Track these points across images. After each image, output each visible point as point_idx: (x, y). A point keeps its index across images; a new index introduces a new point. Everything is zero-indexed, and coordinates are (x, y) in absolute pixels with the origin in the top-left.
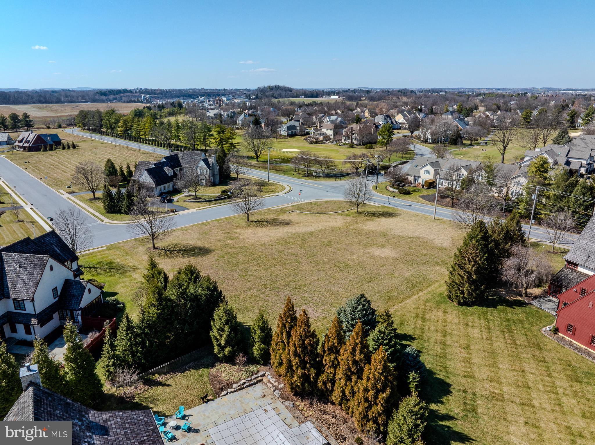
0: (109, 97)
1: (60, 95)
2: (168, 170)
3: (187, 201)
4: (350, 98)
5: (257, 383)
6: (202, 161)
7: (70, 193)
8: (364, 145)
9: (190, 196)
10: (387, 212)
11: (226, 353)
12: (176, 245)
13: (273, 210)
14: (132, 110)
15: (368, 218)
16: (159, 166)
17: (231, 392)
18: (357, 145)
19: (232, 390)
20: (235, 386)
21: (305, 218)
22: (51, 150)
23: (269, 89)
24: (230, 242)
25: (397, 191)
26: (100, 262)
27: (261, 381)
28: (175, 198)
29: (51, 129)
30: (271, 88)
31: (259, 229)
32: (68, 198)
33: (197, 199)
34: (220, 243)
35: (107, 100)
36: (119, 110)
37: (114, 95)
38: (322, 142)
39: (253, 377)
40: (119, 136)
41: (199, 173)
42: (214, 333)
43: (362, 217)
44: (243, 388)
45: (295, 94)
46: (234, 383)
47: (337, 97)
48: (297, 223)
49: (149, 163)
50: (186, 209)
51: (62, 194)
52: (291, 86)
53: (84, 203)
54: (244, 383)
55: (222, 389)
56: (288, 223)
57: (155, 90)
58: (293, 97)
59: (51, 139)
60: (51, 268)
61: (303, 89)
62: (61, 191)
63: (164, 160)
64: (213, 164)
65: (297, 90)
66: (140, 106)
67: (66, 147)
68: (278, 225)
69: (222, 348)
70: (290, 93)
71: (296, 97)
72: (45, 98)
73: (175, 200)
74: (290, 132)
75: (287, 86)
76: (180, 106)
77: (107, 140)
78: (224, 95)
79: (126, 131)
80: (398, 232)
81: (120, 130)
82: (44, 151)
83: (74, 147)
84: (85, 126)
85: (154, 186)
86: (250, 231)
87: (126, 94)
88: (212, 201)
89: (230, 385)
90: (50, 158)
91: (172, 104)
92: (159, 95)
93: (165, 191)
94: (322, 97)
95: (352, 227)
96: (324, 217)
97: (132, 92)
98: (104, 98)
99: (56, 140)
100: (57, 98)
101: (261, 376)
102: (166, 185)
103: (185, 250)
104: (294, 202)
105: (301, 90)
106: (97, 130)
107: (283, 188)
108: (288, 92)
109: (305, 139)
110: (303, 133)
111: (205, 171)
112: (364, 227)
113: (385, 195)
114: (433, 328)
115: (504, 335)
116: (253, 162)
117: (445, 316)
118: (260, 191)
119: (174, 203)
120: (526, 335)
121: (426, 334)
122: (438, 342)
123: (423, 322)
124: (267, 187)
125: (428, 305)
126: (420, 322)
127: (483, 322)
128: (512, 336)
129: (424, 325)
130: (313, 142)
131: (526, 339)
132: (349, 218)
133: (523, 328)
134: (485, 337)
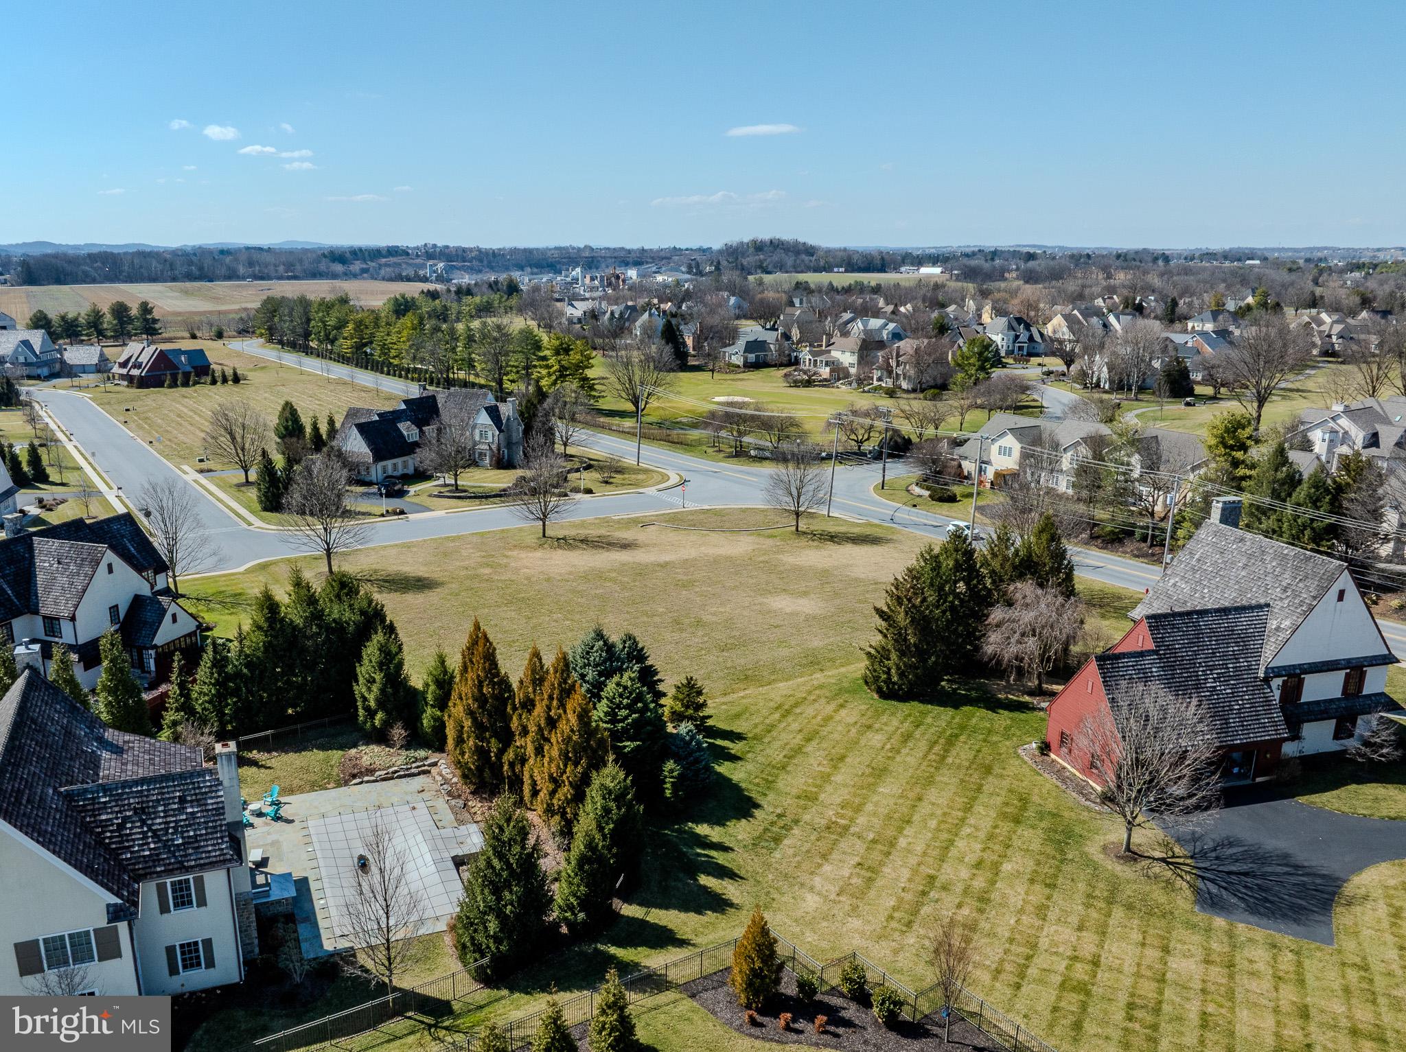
0: (351, 268)
1: (236, 260)
2: (407, 429)
3: (435, 496)
4: (970, 274)
5: (419, 774)
6: (484, 412)
7: (201, 471)
8: (922, 391)
9: (446, 485)
10: (867, 536)
11: (377, 722)
12: (376, 571)
13: (613, 521)
14: (389, 300)
15: (816, 543)
16: (390, 419)
17: (368, 782)
18: (907, 391)
19: (373, 778)
20: (378, 773)
21: (672, 536)
22: (186, 384)
23: (751, 250)
24: (487, 571)
25: (927, 493)
26: (220, 592)
27: (429, 772)
28: (413, 489)
29: (200, 341)
30: (759, 247)
31: (560, 552)
32: (195, 481)
33: (458, 493)
34: (464, 573)
35: (345, 274)
36: (358, 299)
37: (364, 261)
38: (825, 383)
39: (414, 765)
40: (343, 359)
41: (477, 438)
42: (360, 689)
43: (803, 542)
44: (392, 778)
45: (822, 263)
46: (380, 770)
47: (937, 270)
48: (647, 545)
49: (369, 412)
50: (428, 509)
51: (185, 473)
52: (812, 241)
53: (225, 491)
54: (396, 772)
55: (354, 776)
56: (625, 546)
57: (464, 250)
58: (815, 271)
59: (189, 360)
60: (110, 569)
61: (845, 250)
62: (185, 468)
63: (403, 407)
64: (508, 419)
65: (828, 251)
66: (413, 290)
67: (220, 380)
68: (602, 547)
69: (371, 713)
70: (806, 258)
71: (817, 270)
72: (201, 269)
73: (412, 493)
74: (752, 357)
75: (801, 240)
76: (513, 289)
77: (312, 365)
78: (637, 263)
79: (359, 347)
80: (859, 572)
81: (345, 345)
82: (170, 387)
83: (237, 379)
84: (273, 335)
85: (371, 460)
86: (539, 554)
87: (392, 260)
88: (487, 497)
89: (370, 771)
90: (179, 403)
91: (493, 286)
92: (475, 263)
93: (395, 474)
94: (896, 269)
95: (761, 559)
96: (714, 537)
97: (408, 254)
98: (339, 268)
99: (199, 363)
100: (229, 268)
101: (429, 765)
102: (399, 461)
104: (672, 506)
105: (840, 250)
106: (299, 343)
107: (665, 478)
108: (803, 256)
109: (786, 375)
110: (785, 360)
111: (490, 434)
112: (789, 559)
113: (893, 500)
114: (795, 726)
115: (931, 748)
116: (628, 423)
117: (835, 711)
118: (607, 482)
119: (407, 499)
120: (979, 751)
121: (774, 733)
122: (788, 747)
123: (783, 716)
124: (627, 476)
125: (817, 692)
126: (777, 716)
127: (906, 725)
128: (947, 751)
129: (780, 721)
130: (801, 381)
131: (971, 757)
132: (770, 542)
133: (985, 741)
134: (888, 746)
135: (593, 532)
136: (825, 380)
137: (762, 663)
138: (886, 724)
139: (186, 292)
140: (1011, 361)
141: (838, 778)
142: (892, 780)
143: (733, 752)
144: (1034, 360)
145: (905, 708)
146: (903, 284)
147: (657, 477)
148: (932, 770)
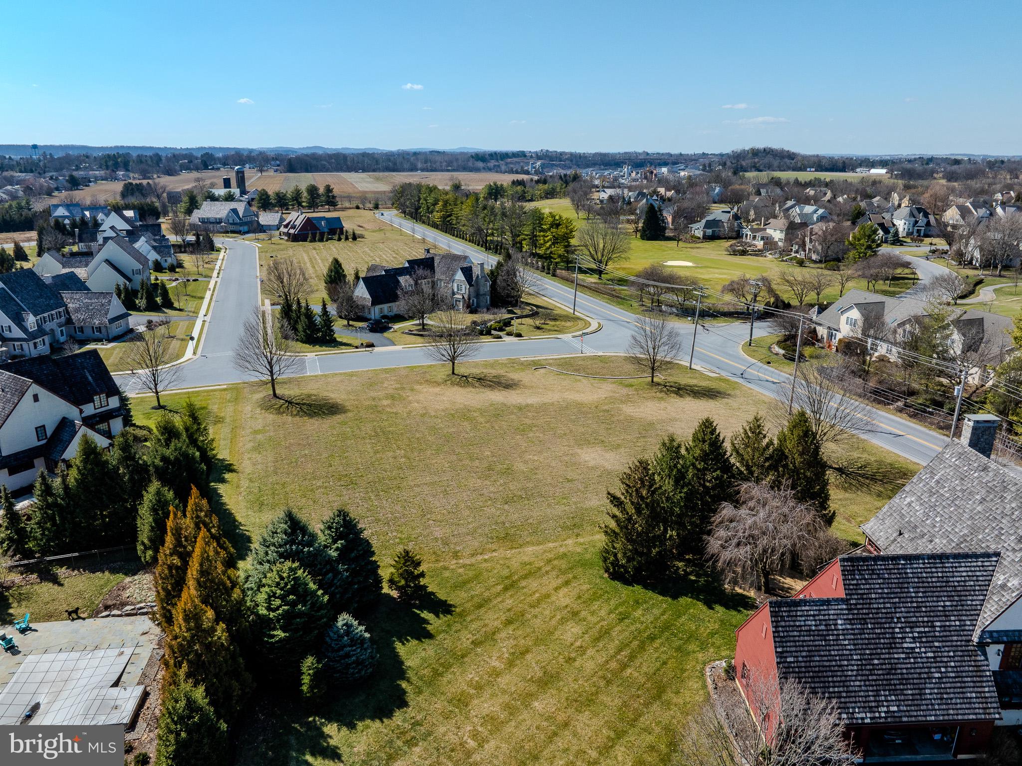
2: (405, 281)
3: (406, 333)
4: (906, 174)
6: (460, 272)
7: (271, 305)
8: (826, 262)
9: (415, 325)
10: (710, 390)
11: (148, 558)
12: (310, 396)
16: (394, 274)
17: (114, 616)
18: (815, 262)
19: (119, 613)
20: (126, 608)
21: (551, 380)
22: (321, 240)
23: (750, 155)
24: (386, 403)
25: (782, 352)
28: (397, 326)
30: (755, 153)
31: (454, 389)
32: (261, 313)
33: (423, 331)
34: (368, 403)
37: (497, 160)
38: (759, 253)
41: (455, 290)
42: (141, 527)
43: (653, 392)
44: (136, 614)
45: (799, 165)
46: (130, 605)
47: (882, 171)
48: (525, 387)
50: (393, 344)
51: (264, 305)
52: (793, 149)
56: (509, 386)
58: (794, 170)
59: (328, 224)
60: (36, 398)
61: (818, 156)
62: (268, 301)
63: (407, 265)
64: (478, 277)
65: (804, 157)
67: (344, 238)
68: (490, 386)
69: (146, 550)
70: (787, 161)
71: (795, 169)
73: (393, 330)
74: (709, 232)
75: (786, 149)
82: (311, 241)
83: (354, 238)
85: (369, 304)
86: (437, 390)
89: (121, 606)
94: (853, 170)
95: (605, 408)
96: (584, 383)
99: (334, 226)
102: (394, 305)
103: (310, 405)
104: (573, 351)
105: (814, 156)
107: (585, 327)
108: (786, 160)
109: (729, 246)
110: (732, 234)
111: (463, 287)
112: (629, 410)
113: (753, 357)
114: (509, 602)
115: (620, 650)
116: (592, 279)
117: (556, 589)
118: (538, 328)
119: (386, 334)
120: (665, 663)
121: (483, 610)
122: (484, 629)
123: (506, 589)
124: (558, 323)
125: (556, 562)
126: (500, 588)
127: (613, 616)
128: (632, 657)
129: (498, 594)
130: (738, 251)
131: (652, 671)
132: (625, 391)
133: (679, 649)
134: (578, 644)
135: (491, 372)
136: (759, 251)
137: (531, 521)
138: (593, 613)
139: (378, 179)
140: (908, 240)
141: (503, 681)
142: (554, 692)
143: (429, 627)
144: (928, 240)
145: (626, 592)
146: (849, 180)
147: (581, 324)
148: (602, 683)
